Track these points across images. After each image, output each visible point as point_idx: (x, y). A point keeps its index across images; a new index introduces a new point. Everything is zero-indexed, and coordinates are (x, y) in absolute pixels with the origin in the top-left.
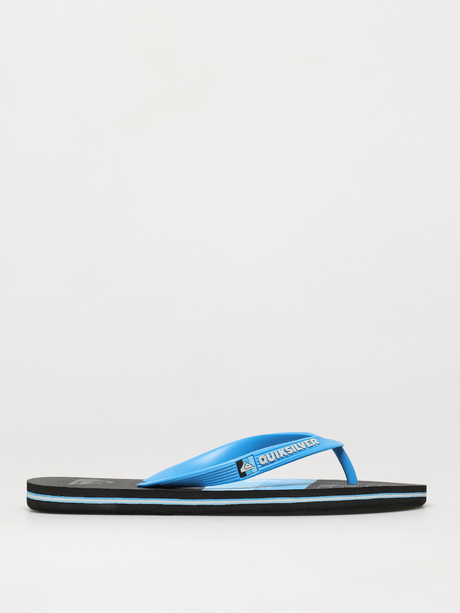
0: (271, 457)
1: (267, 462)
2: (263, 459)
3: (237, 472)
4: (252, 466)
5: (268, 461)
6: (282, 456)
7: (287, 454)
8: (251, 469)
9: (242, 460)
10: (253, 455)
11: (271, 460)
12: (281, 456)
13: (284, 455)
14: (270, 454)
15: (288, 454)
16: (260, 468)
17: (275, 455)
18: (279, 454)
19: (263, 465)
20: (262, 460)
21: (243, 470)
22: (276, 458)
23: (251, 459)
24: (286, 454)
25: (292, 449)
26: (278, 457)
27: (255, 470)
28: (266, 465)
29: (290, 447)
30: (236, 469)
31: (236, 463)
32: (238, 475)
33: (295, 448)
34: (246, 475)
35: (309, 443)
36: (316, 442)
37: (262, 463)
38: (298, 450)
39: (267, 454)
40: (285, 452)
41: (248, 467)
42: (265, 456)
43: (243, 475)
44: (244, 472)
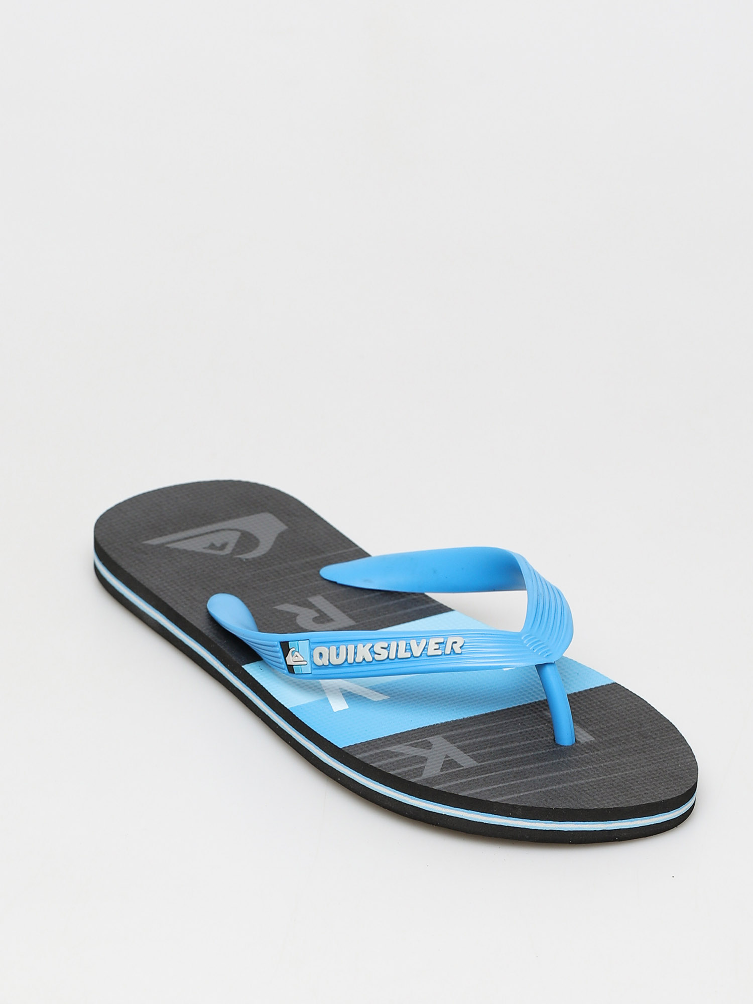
0: (338, 655)
1: (327, 663)
2: (321, 654)
3: (282, 660)
4: (303, 659)
6: (359, 659)
7: (371, 659)
8: (301, 665)
9: (288, 642)
10: (308, 640)
11: (335, 661)
14: (338, 649)
15: (374, 658)
16: (313, 669)
17: (347, 654)
18: (355, 653)
19: (319, 667)
21: (290, 660)
22: (346, 660)
23: (304, 646)
24: (369, 658)
25: (389, 651)
28: (323, 667)
29: (389, 645)
30: (281, 654)
31: (279, 644)
32: (284, 666)
33: (397, 651)
34: (294, 673)
35: (437, 646)
36: (457, 648)
37: (319, 662)
38: (399, 657)
39: (333, 647)
40: (370, 652)
41: (296, 659)
42: (327, 650)
43: (291, 669)
44: (293, 666)
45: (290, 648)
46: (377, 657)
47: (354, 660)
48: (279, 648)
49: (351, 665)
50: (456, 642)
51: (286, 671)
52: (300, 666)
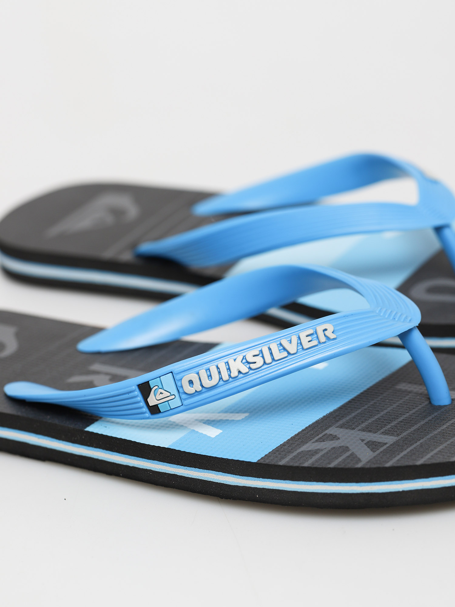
0: (210, 376)
1: (199, 388)
2: (191, 382)
3: (142, 404)
4: (169, 394)
5: (202, 386)
6: (234, 373)
7: (247, 370)
8: (168, 401)
9: (149, 381)
10: (172, 372)
11: (208, 383)
12: (233, 375)
13: (240, 372)
14: (208, 370)
15: (250, 368)
16: (185, 399)
17: (219, 373)
18: (229, 369)
19: (191, 395)
20: (189, 383)
21: (152, 401)
22: (221, 378)
23: (168, 381)
24: (244, 369)
25: (263, 357)
26: (225, 377)
27: (176, 403)
28: (196, 394)
29: (261, 351)
30: (140, 398)
31: (137, 388)
32: (145, 409)
33: (271, 354)
34: (160, 412)
35: (309, 338)
36: (329, 333)
37: (190, 390)
38: (276, 358)
39: (202, 370)
40: (243, 363)
41: (162, 396)
42: (196, 375)
43: (155, 410)
44: (157, 405)
45: (152, 387)
46: (253, 366)
47: (230, 376)
48: (137, 393)
49: (226, 382)
50: (326, 330)
51: (148, 414)
52: (167, 403)
